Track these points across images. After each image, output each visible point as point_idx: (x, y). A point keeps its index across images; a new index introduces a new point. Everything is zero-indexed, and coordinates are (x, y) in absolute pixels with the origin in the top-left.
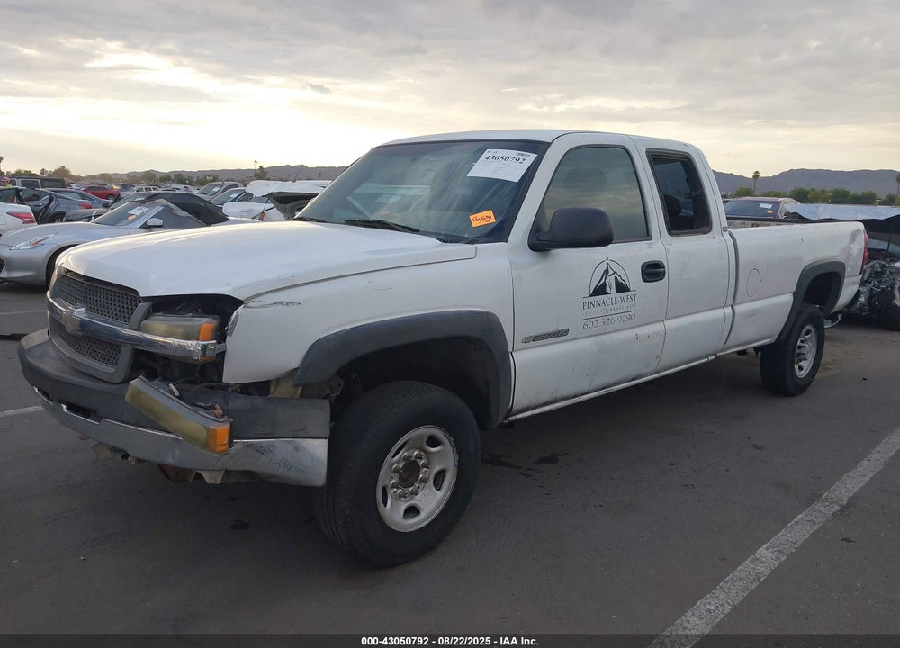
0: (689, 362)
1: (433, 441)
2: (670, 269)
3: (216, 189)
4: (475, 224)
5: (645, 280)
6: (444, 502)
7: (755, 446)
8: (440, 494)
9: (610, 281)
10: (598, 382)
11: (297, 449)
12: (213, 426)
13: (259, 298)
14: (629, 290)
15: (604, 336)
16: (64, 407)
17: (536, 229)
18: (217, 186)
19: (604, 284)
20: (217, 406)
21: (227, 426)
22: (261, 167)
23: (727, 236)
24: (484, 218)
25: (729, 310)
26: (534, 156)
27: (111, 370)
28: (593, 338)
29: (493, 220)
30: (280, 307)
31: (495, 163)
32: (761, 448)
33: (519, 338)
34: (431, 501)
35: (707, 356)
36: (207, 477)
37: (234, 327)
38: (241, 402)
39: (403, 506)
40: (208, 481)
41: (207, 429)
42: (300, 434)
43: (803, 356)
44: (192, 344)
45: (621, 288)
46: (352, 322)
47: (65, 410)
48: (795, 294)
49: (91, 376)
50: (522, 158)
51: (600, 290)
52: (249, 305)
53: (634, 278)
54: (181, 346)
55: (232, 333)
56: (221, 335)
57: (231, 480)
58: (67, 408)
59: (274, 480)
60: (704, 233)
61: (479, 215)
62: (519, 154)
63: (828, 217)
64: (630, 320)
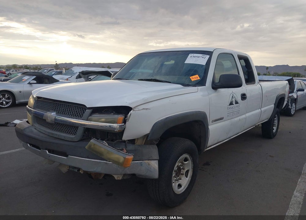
0: (249, 128)
1: (186, 160)
2: (248, 96)
3: (46, 71)
4: (193, 80)
5: (242, 100)
6: (189, 182)
7: (270, 156)
8: (187, 179)
9: (234, 100)
10: (229, 136)
11: (149, 164)
12: (127, 157)
13: (138, 107)
14: (238, 103)
15: (232, 119)
16: (47, 151)
17: (213, 82)
18: (46, 70)
19: (232, 101)
20: (124, 149)
21: (132, 157)
22: (56, 64)
23: (259, 85)
24: (195, 78)
25: (260, 110)
26: (208, 56)
27: (73, 136)
28: (229, 120)
29: (199, 78)
30: (144, 110)
31: (194, 59)
32: (273, 157)
33: (211, 121)
34: (185, 181)
35: (253, 126)
36: (116, 177)
37: (129, 119)
38: (131, 147)
39: (177, 184)
40: (116, 178)
41: (125, 158)
42: (150, 159)
43: (275, 125)
44: (115, 125)
45: (237, 103)
46: (165, 116)
47: (48, 153)
48: (275, 104)
49: (61, 139)
50: (204, 57)
51: (231, 104)
52: (134, 110)
53: (239, 99)
54: (110, 126)
55: (128, 121)
56: (125, 122)
57: (125, 178)
58: (48, 152)
59: (141, 177)
60: (253, 84)
61: (194, 77)
62: (203, 55)
63: (267, 80)
64: (239, 114)
